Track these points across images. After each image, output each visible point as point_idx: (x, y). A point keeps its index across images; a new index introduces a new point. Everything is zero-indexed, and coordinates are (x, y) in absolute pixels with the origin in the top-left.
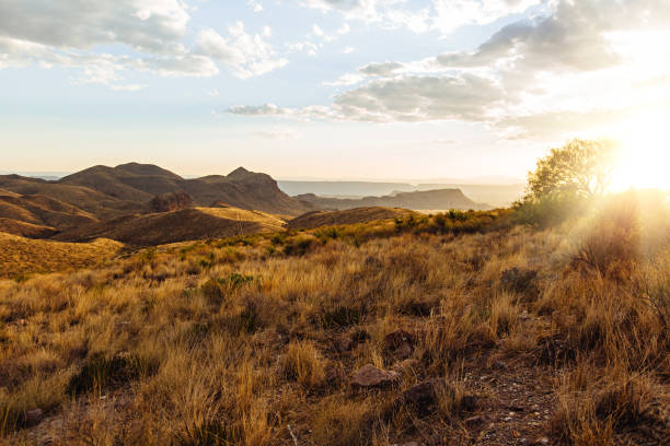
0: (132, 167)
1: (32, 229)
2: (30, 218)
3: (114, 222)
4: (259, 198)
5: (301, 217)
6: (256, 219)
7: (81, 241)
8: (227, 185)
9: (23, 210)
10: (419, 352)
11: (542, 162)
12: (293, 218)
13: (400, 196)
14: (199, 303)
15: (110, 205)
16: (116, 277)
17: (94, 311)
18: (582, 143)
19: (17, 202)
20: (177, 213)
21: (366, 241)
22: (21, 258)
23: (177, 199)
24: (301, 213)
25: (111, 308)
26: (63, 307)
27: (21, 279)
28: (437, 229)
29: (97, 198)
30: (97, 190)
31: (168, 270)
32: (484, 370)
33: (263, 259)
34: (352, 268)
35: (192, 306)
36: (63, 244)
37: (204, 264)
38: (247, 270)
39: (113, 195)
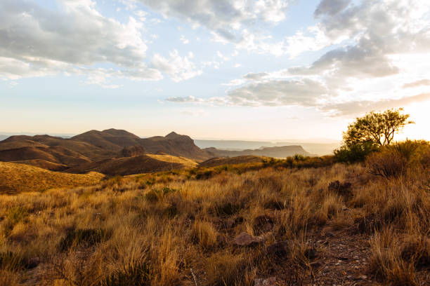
0: (112, 131)
1: (54, 165)
2: (54, 159)
3: (101, 162)
4: (183, 150)
5: (207, 161)
6: (181, 162)
7: (81, 173)
8: (165, 142)
9: (50, 155)
10: (277, 228)
11: (351, 126)
12: (202, 161)
13: (266, 150)
14: (144, 204)
15: (98, 153)
16: (97, 190)
17: (82, 207)
18: (375, 115)
19: (46, 150)
20: (136, 157)
21: (245, 172)
22: (47, 182)
23: (137, 149)
24: (207, 159)
25: (92, 206)
26: (64, 204)
27: (43, 191)
28: (287, 166)
29: (92, 149)
30: (92, 144)
31: (127, 186)
32: (320, 238)
33: (184, 181)
34: (236, 185)
35: (139, 206)
36: (70, 175)
37: (148, 183)
38: (173, 186)
39: (100, 147)
